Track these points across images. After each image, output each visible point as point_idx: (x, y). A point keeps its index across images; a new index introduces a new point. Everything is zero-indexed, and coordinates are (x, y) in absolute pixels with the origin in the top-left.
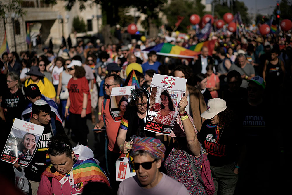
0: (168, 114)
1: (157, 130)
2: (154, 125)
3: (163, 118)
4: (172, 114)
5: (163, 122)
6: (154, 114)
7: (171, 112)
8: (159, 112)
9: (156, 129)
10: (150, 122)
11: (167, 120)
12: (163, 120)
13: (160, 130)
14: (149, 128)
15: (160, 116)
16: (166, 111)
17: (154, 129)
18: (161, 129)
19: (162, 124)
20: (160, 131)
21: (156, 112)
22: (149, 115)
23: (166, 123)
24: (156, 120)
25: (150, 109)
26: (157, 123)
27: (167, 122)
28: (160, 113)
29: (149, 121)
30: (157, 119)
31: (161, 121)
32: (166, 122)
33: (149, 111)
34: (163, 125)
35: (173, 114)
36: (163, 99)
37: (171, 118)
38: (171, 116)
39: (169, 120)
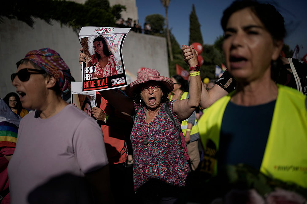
0: (107, 62)
1: (102, 86)
2: (96, 82)
3: (104, 70)
4: (111, 60)
5: (106, 74)
6: (93, 69)
7: (109, 58)
8: (97, 65)
9: (99, 87)
10: (89, 81)
11: (109, 69)
12: (105, 73)
13: (106, 85)
14: (89, 88)
15: (99, 69)
16: (104, 60)
17: (96, 87)
18: (106, 83)
19: (105, 78)
20: (107, 87)
21: (95, 66)
22: (86, 74)
23: (110, 74)
24: (96, 76)
25: (87, 66)
26: (99, 79)
27: (111, 72)
28: (99, 66)
29: (87, 81)
30: (98, 73)
31: (102, 74)
32: (109, 72)
33: (85, 68)
34: (108, 77)
35: (113, 59)
36: (96, 46)
37: (113, 64)
38: (112, 62)
39: (111, 69)
